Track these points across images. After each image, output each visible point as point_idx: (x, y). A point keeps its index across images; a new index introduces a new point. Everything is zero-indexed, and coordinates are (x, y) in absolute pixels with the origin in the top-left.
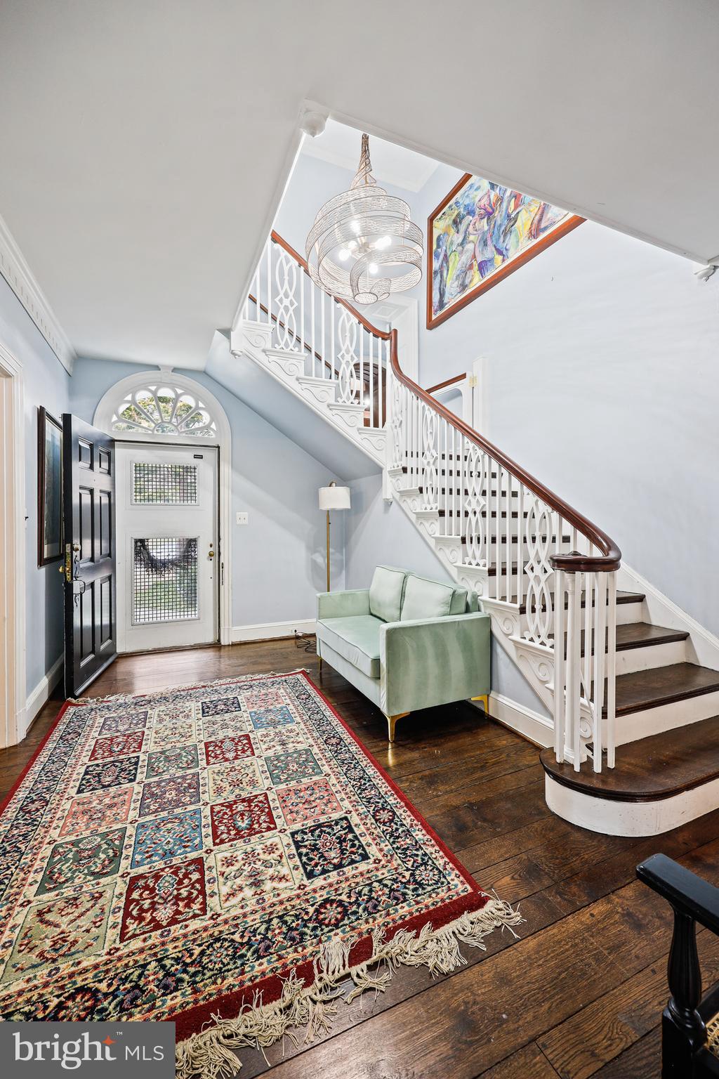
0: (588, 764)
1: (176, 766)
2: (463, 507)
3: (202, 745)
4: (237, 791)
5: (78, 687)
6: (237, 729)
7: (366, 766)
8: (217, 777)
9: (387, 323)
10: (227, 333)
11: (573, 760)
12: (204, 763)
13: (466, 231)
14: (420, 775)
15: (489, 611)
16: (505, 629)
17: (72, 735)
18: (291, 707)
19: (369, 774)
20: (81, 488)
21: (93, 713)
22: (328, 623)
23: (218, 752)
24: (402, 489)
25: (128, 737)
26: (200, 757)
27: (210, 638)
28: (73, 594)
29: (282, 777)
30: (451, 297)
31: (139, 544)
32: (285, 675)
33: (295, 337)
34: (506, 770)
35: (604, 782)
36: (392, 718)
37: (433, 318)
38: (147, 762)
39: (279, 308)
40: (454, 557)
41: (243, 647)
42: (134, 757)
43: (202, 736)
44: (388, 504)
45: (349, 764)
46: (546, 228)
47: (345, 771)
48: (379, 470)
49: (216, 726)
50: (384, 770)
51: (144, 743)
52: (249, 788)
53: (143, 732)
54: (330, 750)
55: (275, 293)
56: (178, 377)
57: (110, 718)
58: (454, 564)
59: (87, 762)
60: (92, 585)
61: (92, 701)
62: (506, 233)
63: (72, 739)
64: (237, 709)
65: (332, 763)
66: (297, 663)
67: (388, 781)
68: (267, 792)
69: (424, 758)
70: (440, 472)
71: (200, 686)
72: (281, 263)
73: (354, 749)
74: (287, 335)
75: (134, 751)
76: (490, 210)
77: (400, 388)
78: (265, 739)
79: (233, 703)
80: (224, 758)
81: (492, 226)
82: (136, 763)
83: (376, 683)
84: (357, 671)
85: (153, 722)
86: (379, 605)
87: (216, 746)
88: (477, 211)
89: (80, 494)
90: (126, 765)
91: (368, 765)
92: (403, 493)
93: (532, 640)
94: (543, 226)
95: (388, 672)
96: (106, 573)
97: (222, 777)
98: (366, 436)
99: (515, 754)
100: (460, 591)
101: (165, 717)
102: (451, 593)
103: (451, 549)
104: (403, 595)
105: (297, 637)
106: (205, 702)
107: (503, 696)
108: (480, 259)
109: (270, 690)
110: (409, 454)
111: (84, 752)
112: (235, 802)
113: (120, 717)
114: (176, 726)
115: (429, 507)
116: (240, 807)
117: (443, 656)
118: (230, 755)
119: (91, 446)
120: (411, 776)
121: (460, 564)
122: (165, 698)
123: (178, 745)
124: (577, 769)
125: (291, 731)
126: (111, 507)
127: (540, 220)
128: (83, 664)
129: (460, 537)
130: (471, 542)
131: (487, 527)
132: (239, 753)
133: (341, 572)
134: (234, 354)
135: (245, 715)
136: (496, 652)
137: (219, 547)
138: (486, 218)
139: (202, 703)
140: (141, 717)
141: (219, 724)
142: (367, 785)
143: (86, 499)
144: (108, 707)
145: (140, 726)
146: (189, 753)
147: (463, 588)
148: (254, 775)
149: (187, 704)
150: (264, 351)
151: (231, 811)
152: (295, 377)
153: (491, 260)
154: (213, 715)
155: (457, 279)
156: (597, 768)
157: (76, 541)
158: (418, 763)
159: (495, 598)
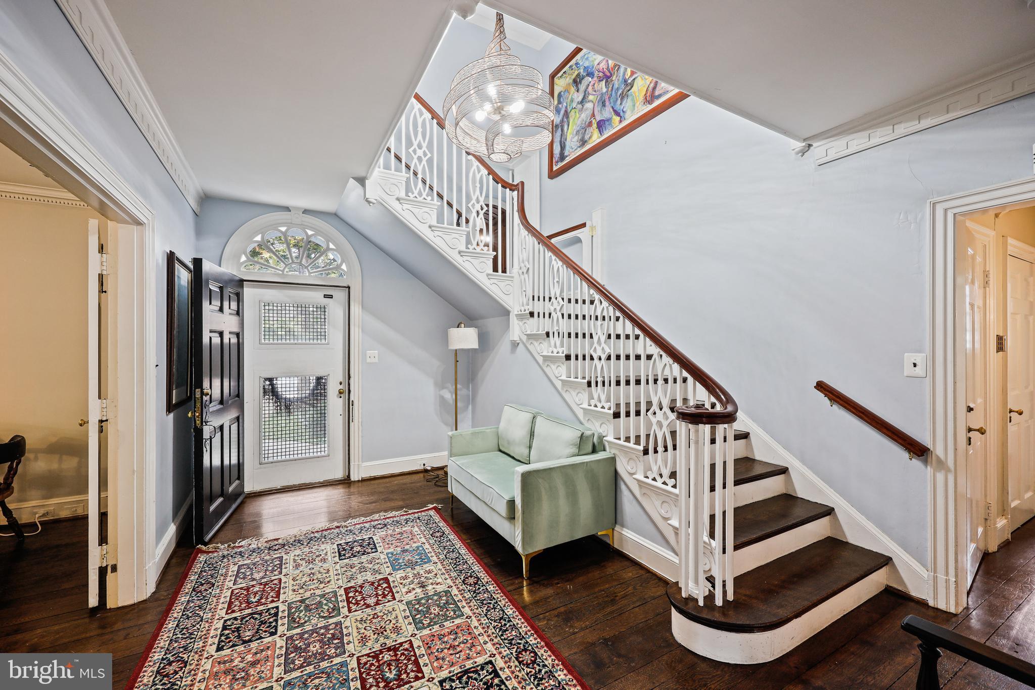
0: (710, 598)
1: (317, 616)
2: (589, 352)
3: (342, 592)
4: (382, 639)
5: (208, 533)
6: (376, 572)
7: (505, 606)
8: (360, 626)
9: (511, 170)
10: (362, 181)
11: (697, 594)
12: (345, 611)
13: (586, 91)
14: (556, 612)
15: (613, 451)
16: (629, 468)
17: (205, 587)
18: (427, 546)
19: (508, 614)
20: (211, 331)
21: (225, 560)
22: (461, 461)
23: (359, 598)
24: (529, 332)
25: (265, 585)
26: (341, 605)
27: (339, 474)
28: (202, 439)
29: (425, 622)
30: (571, 150)
31: (268, 383)
32: (419, 512)
33: (428, 186)
34: (634, 603)
35: (724, 614)
36: (527, 556)
37: (554, 169)
38: (287, 612)
39: (413, 158)
40: (580, 400)
41: (372, 482)
42: (273, 608)
43: (341, 581)
44: (515, 345)
45: (489, 604)
46: (660, 96)
47: (485, 611)
48: (507, 313)
49: (354, 570)
50: (522, 609)
51: (282, 591)
52: (393, 636)
53: (280, 580)
54: (469, 591)
55: (409, 144)
56: (309, 219)
57: (244, 565)
58: (581, 406)
59: (224, 616)
60: (221, 428)
61: (222, 547)
62: (623, 96)
63: (206, 590)
64: (373, 550)
65: (471, 604)
66: (428, 498)
67: (527, 620)
68: (412, 638)
69: (558, 594)
70: (566, 316)
71: (334, 526)
72: (415, 115)
73: (492, 589)
74: (420, 184)
75: (273, 601)
76: (609, 74)
77: (527, 237)
78: (404, 582)
79: (369, 544)
80: (365, 604)
81: (610, 89)
82: (276, 614)
83: (510, 522)
84: (491, 510)
85: (289, 568)
86: (509, 443)
87: (357, 591)
88: (596, 73)
89: (210, 338)
90: (266, 616)
91: (507, 605)
92: (529, 336)
93: (654, 479)
94: (657, 93)
95: (523, 513)
96: (233, 414)
97: (365, 625)
98: (495, 281)
99: (641, 586)
100: (588, 433)
101: (301, 562)
102: (580, 435)
103: (577, 391)
104: (532, 434)
105: (426, 471)
106: (340, 544)
107: (627, 531)
108: (598, 118)
109: (404, 529)
110: (536, 298)
111: (220, 605)
112: (381, 651)
113: (254, 564)
114: (313, 571)
115: (555, 351)
116: (387, 656)
117: (573, 496)
118: (371, 601)
119: (221, 288)
120: (547, 614)
121: (585, 406)
122: (299, 541)
123: (318, 592)
124: (701, 603)
125: (429, 572)
126: (239, 346)
127: (654, 88)
128: (212, 508)
129: (586, 381)
130: (597, 386)
131: (611, 370)
132: (380, 598)
133: (467, 407)
134: (369, 202)
135: (382, 556)
136: (620, 488)
137: (349, 384)
138: (604, 81)
139: (338, 545)
140: (276, 563)
141: (357, 568)
142: (507, 626)
143: (216, 340)
144: (241, 554)
145: (276, 573)
146: (329, 600)
147: (590, 430)
148: (397, 621)
149: (323, 547)
150: (398, 199)
151: (378, 661)
152: (428, 224)
153: (609, 120)
154: (350, 557)
155: (577, 134)
156: (719, 602)
157: (206, 384)
158: (554, 599)
159: (619, 439)
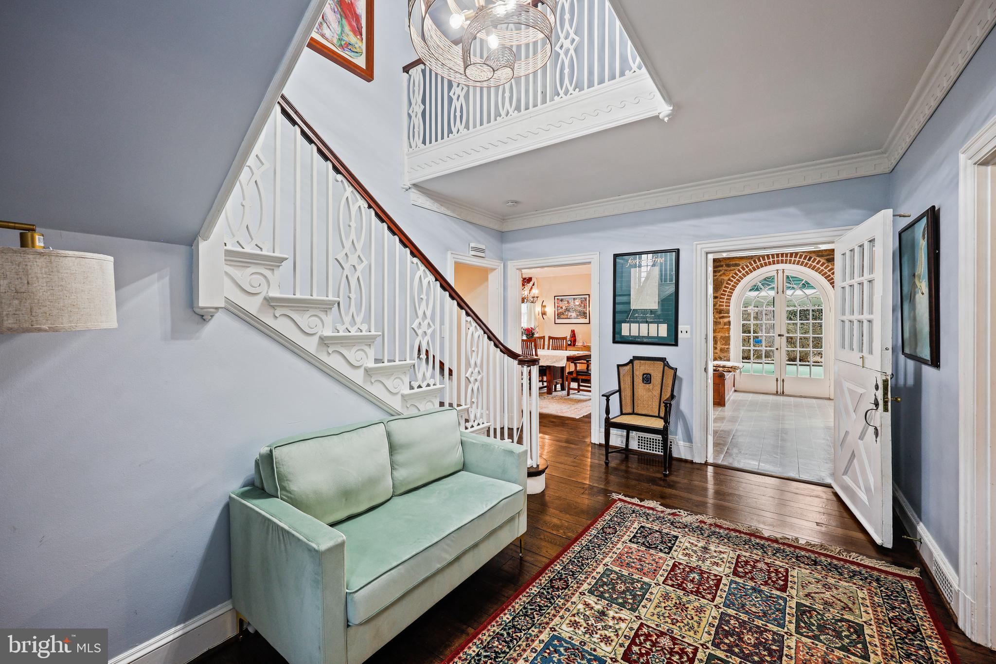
4: (685, 599)
52: (673, 595)
68: (661, 583)
112: (692, 592)
116: (690, 586)
151: (698, 588)
